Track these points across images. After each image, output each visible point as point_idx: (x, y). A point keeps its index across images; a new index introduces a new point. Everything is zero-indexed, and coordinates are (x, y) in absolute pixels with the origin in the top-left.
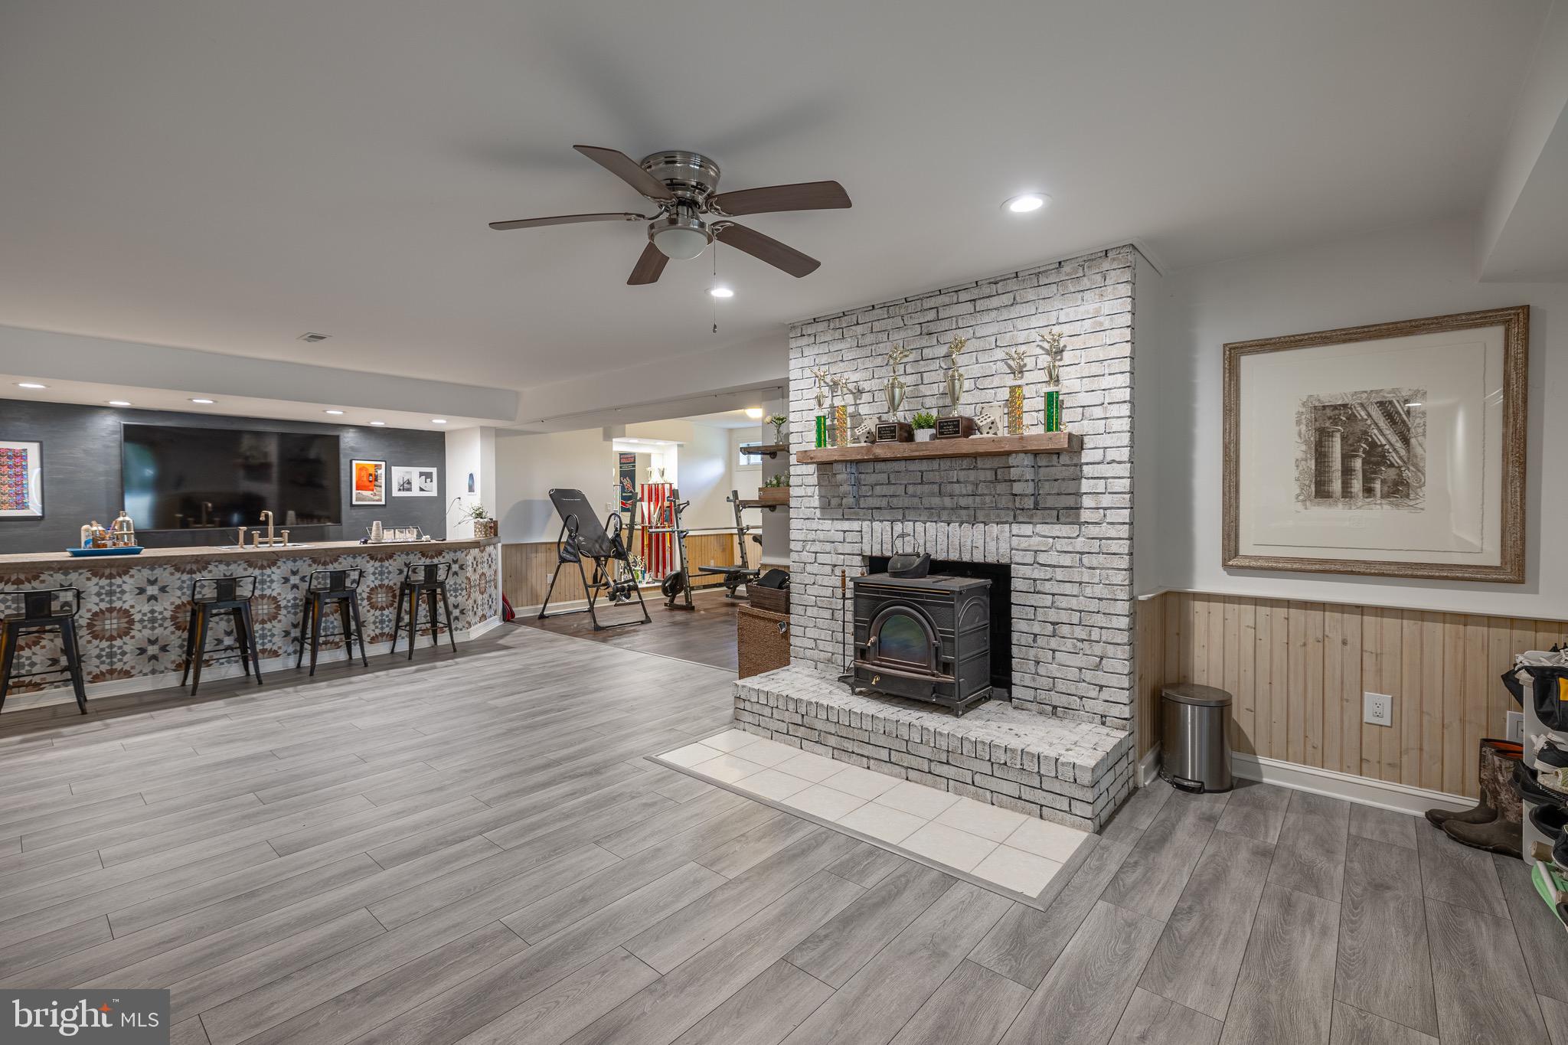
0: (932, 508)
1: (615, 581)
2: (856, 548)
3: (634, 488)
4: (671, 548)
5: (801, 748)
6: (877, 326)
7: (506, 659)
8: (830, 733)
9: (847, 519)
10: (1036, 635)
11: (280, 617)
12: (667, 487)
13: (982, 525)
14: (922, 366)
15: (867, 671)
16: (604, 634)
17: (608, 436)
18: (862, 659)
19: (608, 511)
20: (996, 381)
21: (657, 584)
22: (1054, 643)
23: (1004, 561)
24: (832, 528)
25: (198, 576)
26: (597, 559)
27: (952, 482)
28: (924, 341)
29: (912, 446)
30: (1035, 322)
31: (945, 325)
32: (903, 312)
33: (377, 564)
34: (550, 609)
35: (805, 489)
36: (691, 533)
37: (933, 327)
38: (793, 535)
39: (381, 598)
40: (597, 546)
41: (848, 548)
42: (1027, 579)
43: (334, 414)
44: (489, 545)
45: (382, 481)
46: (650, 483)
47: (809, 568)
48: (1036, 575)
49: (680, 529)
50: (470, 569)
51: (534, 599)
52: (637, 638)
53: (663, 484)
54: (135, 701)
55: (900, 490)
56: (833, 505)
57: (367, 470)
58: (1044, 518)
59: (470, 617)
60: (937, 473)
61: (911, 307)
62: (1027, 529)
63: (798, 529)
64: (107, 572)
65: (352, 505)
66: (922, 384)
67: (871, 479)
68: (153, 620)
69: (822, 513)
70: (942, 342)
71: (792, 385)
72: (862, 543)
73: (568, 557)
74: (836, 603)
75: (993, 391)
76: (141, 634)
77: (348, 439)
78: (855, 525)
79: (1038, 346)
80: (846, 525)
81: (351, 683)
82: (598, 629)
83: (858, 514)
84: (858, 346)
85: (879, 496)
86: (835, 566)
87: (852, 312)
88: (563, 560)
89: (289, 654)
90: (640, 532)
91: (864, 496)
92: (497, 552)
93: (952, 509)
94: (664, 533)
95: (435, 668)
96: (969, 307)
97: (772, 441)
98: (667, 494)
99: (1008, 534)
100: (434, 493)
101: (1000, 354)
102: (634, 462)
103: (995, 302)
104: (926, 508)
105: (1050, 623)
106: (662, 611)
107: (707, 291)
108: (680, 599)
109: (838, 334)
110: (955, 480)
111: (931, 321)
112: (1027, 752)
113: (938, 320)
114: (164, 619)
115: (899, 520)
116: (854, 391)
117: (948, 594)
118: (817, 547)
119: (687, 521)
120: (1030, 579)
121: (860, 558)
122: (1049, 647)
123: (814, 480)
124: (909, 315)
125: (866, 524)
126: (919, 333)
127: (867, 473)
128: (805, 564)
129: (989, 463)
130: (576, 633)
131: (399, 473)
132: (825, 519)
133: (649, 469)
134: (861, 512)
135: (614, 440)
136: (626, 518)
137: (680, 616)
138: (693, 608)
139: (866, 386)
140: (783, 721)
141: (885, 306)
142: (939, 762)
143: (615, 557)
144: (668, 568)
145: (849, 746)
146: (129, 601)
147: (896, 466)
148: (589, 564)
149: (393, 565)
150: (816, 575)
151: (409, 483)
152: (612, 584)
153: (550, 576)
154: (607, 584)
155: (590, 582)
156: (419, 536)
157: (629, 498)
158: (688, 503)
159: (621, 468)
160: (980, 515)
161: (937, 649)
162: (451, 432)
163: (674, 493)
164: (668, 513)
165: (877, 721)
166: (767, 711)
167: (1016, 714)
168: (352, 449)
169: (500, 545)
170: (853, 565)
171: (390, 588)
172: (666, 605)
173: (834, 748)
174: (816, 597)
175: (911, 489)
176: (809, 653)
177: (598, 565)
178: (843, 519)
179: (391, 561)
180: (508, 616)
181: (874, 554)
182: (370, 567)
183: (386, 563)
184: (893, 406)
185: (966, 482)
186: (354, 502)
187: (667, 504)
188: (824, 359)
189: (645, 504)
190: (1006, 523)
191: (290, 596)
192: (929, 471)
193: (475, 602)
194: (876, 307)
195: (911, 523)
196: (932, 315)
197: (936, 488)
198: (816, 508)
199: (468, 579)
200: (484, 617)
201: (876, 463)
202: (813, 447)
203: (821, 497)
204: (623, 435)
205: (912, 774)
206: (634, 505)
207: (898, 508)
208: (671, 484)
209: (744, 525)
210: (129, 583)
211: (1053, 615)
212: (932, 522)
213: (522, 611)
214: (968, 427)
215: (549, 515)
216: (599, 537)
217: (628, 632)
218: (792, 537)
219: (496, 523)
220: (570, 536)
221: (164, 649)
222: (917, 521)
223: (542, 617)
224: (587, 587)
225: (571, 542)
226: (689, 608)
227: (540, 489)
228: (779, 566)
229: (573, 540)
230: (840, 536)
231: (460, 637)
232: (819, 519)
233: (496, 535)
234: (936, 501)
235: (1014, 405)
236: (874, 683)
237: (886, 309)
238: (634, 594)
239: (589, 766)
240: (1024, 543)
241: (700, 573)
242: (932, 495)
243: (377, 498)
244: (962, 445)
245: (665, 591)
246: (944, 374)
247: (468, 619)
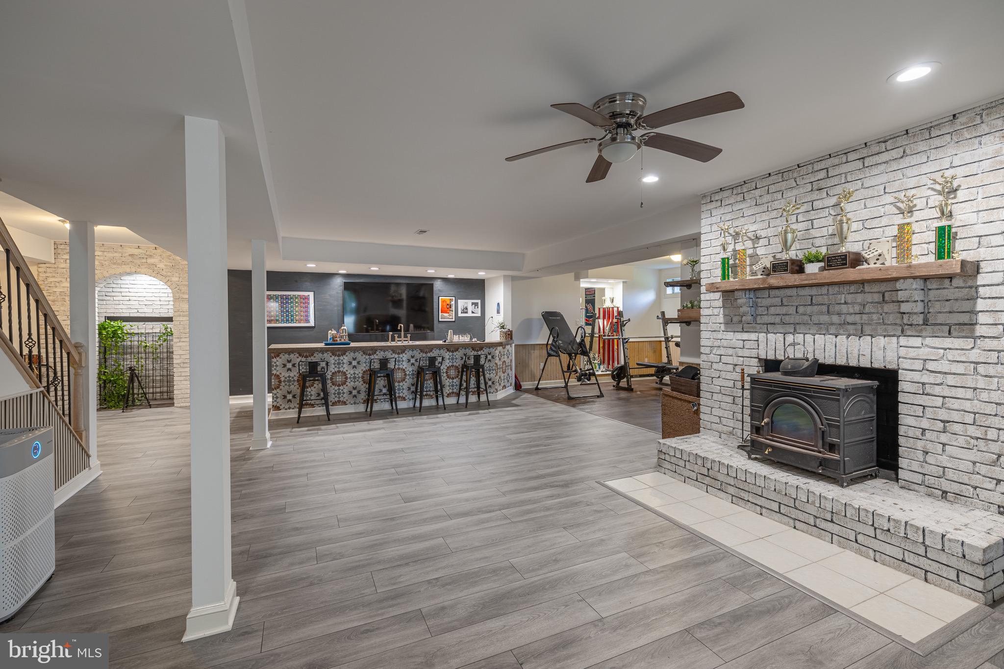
0: (821, 324)
1: (581, 369)
2: (754, 353)
3: (594, 310)
4: (618, 349)
5: (707, 492)
6: (773, 188)
7: (517, 412)
8: (730, 485)
9: (746, 332)
10: (924, 430)
11: (406, 380)
12: (615, 309)
13: (869, 338)
14: (813, 215)
15: (761, 443)
16: (574, 402)
17: (577, 278)
18: (757, 434)
19: (577, 325)
20: (884, 221)
21: (608, 373)
22: (944, 438)
23: (892, 366)
24: (734, 338)
25: (372, 357)
26: (570, 355)
27: (840, 304)
28: (815, 195)
29: (803, 276)
30: (925, 169)
31: (834, 181)
32: (795, 175)
33: (451, 354)
34: (542, 384)
35: (712, 310)
36: (631, 340)
37: (822, 184)
38: (703, 342)
39: (452, 372)
40: (570, 347)
41: (746, 353)
42: (915, 382)
43: (431, 272)
44: (508, 345)
45: (453, 308)
46: (604, 307)
47: (715, 366)
48: (925, 379)
49: (624, 337)
50: (497, 358)
51: (532, 378)
52: (594, 406)
53: (613, 308)
54: (347, 417)
55: (792, 310)
56: (733, 322)
57: (446, 302)
58: (933, 332)
59: (497, 386)
60: (825, 297)
61: (803, 170)
62: (917, 342)
63: (706, 338)
64: (338, 353)
65: (439, 321)
66: (813, 228)
67: (768, 302)
68: (355, 378)
69: (725, 327)
70: (832, 195)
71: (703, 237)
72: (758, 349)
73: (552, 353)
74: (737, 392)
75: (881, 230)
76: (350, 384)
77: (438, 285)
78: (753, 336)
79: (929, 188)
80: (745, 336)
81: (437, 418)
82: (570, 399)
83: (755, 328)
84: (756, 205)
85: (774, 315)
86: (736, 365)
87: (752, 180)
88: (549, 355)
89: (410, 400)
90: (598, 339)
91: (761, 315)
92: (512, 349)
93: (840, 324)
94: (613, 340)
95: (478, 413)
96: (859, 164)
97: (688, 277)
98: (616, 314)
99: (896, 345)
100: (479, 315)
101: (889, 199)
102: (594, 294)
103: (884, 157)
104: (816, 324)
105: (941, 421)
106: (612, 390)
107: (640, 179)
108: (623, 383)
109: (740, 197)
110: (843, 301)
111: (821, 180)
112: (912, 525)
113: (828, 177)
114: (359, 377)
115: (791, 333)
116: (753, 238)
117: (834, 391)
118: (722, 351)
119: (628, 332)
120: (918, 383)
121: (757, 360)
122: (938, 441)
123: (720, 303)
124: (801, 177)
125: (762, 336)
126: (810, 189)
127: (763, 298)
128: (712, 363)
129: (876, 288)
130: (557, 400)
131: (461, 303)
132: (728, 332)
133: (603, 298)
134: (758, 326)
135: (581, 280)
136: (588, 329)
137: (623, 394)
138: (632, 390)
139: (763, 234)
140: (693, 471)
141: (781, 173)
142: (824, 519)
143: (581, 354)
144: (616, 362)
145: (746, 496)
146: (345, 368)
147: (788, 292)
148: (565, 358)
149: (458, 354)
150: (721, 371)
151: (467, 309)
152: (579, 371)
153: (542, 365)
154: (576, 371)
155: (565, 369)
156: (471, 339)
157: (591, 317)
158: (629, 320)
159: (586, 297)
160: (867, 329)
161: (823, 432)
162: (488, 279)
163: (620, 314)
164: (616, 326)
165: (768, 481)
166: (682, 463)
167: (903, 492)
168: (440, 291)
169: (513, 345)
170: (751, 365)
171: (457, 367)
172: (614, 386)
173: (733, 496)
174: (721, 387)
175: (801, 310)
176: (714, 426)
177: (571, 359)
178: (743, 331)
179: (457, 352)
180: (518, 387)
181: (768, 358)
182: (447, 355)
183: (455, 354)
184: (786, 247)
185: (853, 303)
186: (440, 320)
187: (615, 320)
188: (728, 217)
189: (601, 321)
190: (893, 336)
191: (411, 369)
192: (819, 295)
193: (500, 377)
194: (772, 174)
195: (802, 335)
196: (823, 174)
197: (825, 308)
198: (721, 323)
199: (496, 364)
200: (504, 387)
201: (770, 290)
202: (719, 280)
203: (725, 315)
204: (587, 277)
205: (798, 524)
206: (594, 322)
207: (789, 324)
208: (618, 308)
209: (669, 335)
210: (345, 359)
211: (943, 415)
212: (820, 334)
213: (526, 385)
214: (857, 260)
215: (542, 327)
216: (571, 341)
217: (589, 402)
218: (702, 344)
219: (511, 332)
220: (554, 340)
221: (359, 392)
222: (807, 333)
223: (537, 389)
224: (563, 372)
225: (554, 344)
226: (629, 389)
227: (536, 312)
228: (692, 364)
229: (555, 342)
230: (740, 344)
231: (492, 398)
232: (723, 331)
233: (511, 339)
234: (825, 318)
235: (903, 240)
236: (766, 452)
237: (781, 174)
238: (593, 378)
239: (561, 482)
240: (912, 353)
241: (638, 367)
242: (822, 313)
243: (451, 317)
244: (850, 274)
245: (613, 377)
246: (833, 219)
247: (496, 387)
